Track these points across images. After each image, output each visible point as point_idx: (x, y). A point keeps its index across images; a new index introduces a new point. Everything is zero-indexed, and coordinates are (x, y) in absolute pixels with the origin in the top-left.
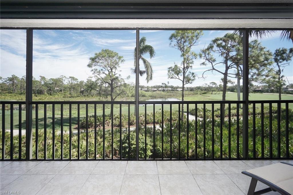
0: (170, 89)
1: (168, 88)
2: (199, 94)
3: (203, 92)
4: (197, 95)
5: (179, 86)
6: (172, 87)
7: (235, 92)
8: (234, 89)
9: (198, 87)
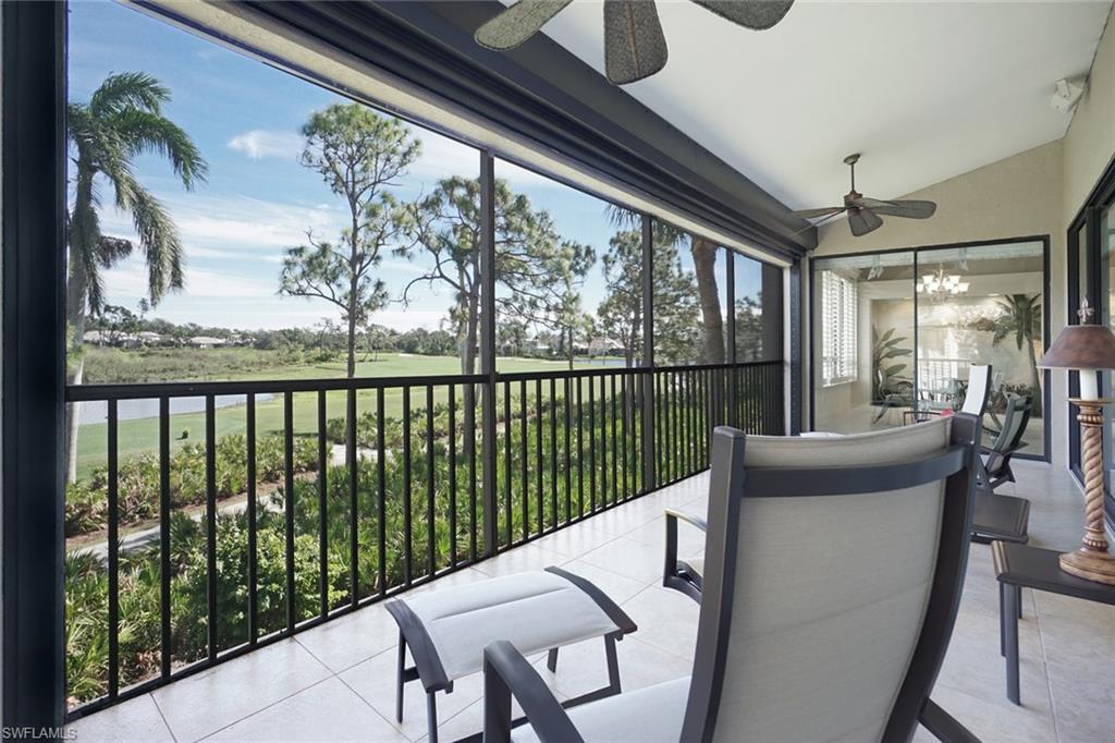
0: (155, 337)
1: (142, 334)
2: (302, 360)
3: (317, 352)
4: (294, 367)
5: (199, 324)
6: (163, 328)
7: (418, 353)
8: (416, 345)
9: (289, 331)
